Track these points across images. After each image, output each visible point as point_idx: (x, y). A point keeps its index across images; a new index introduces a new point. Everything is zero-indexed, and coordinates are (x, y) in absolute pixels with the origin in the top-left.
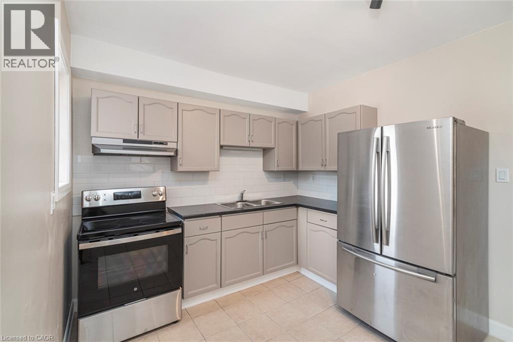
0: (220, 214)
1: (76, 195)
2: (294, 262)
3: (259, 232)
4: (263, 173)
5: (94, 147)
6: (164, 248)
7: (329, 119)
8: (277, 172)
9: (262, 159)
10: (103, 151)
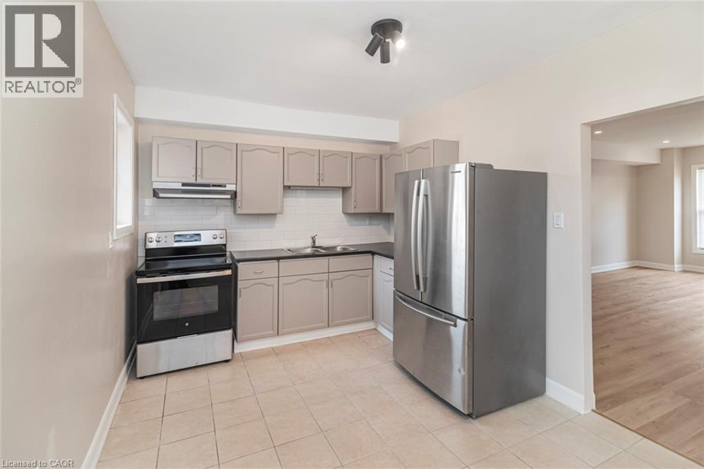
0: (278, 259)
1: (141, 237)
2: (369, 316)
3: (323, 281)
4: (343, 214)
5: (154, 191)
6: (215, 289)
7: (409, 153)
8: (354, 214)
9: (341, 200)
10: (161, 195)
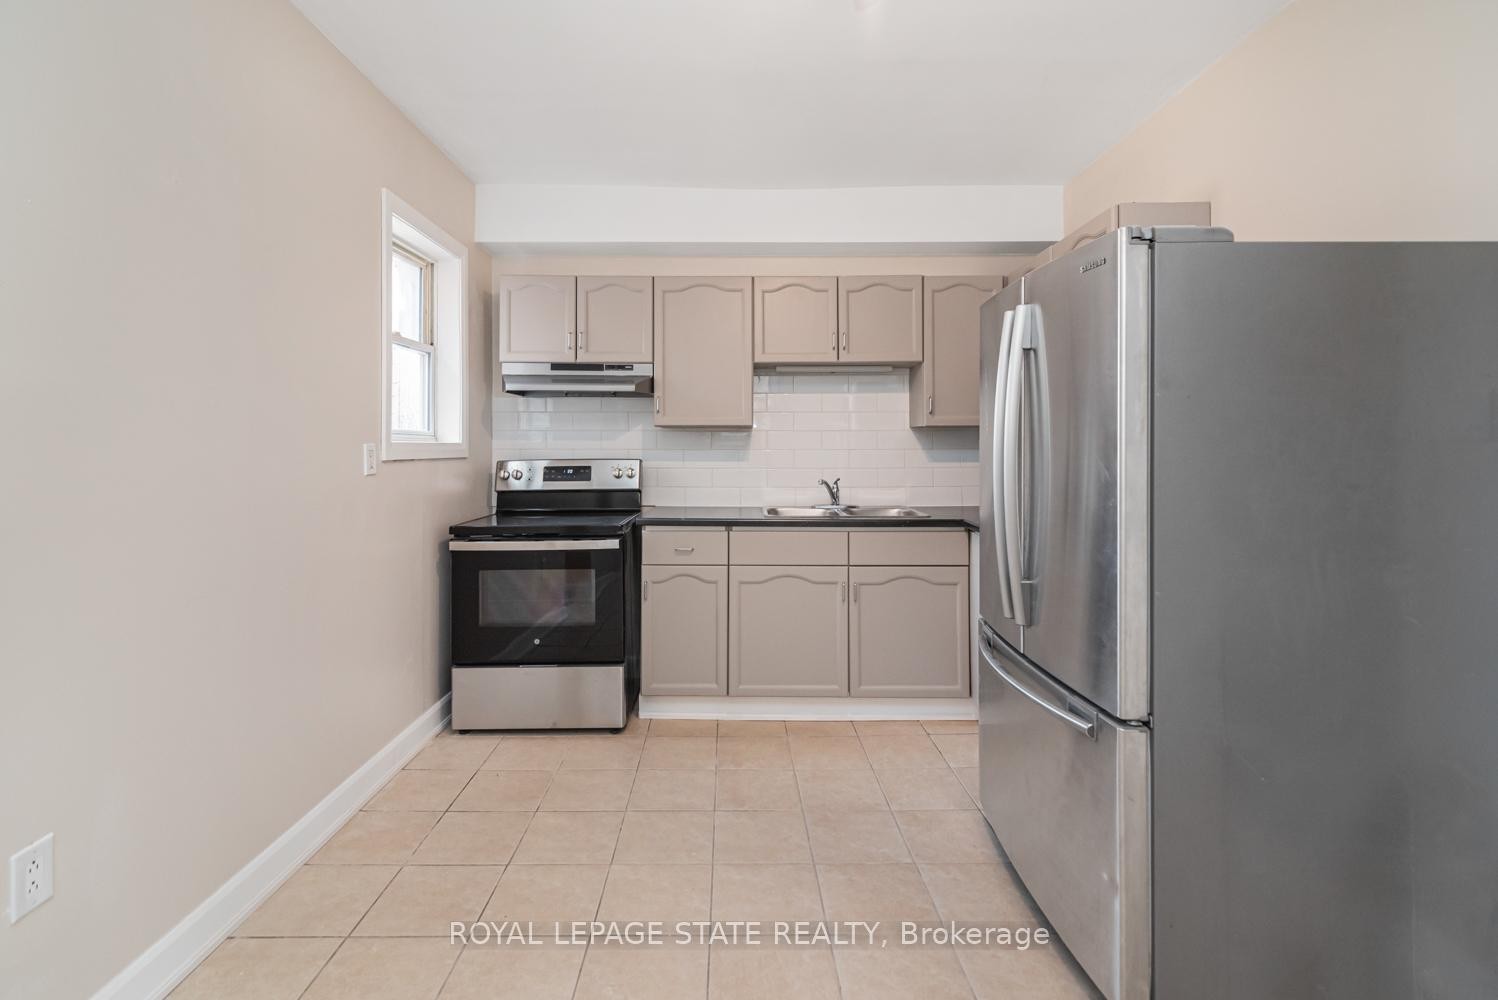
0: (729, 524)
2: (961, 686)
3: (835, 583)
6: (592, 577)
